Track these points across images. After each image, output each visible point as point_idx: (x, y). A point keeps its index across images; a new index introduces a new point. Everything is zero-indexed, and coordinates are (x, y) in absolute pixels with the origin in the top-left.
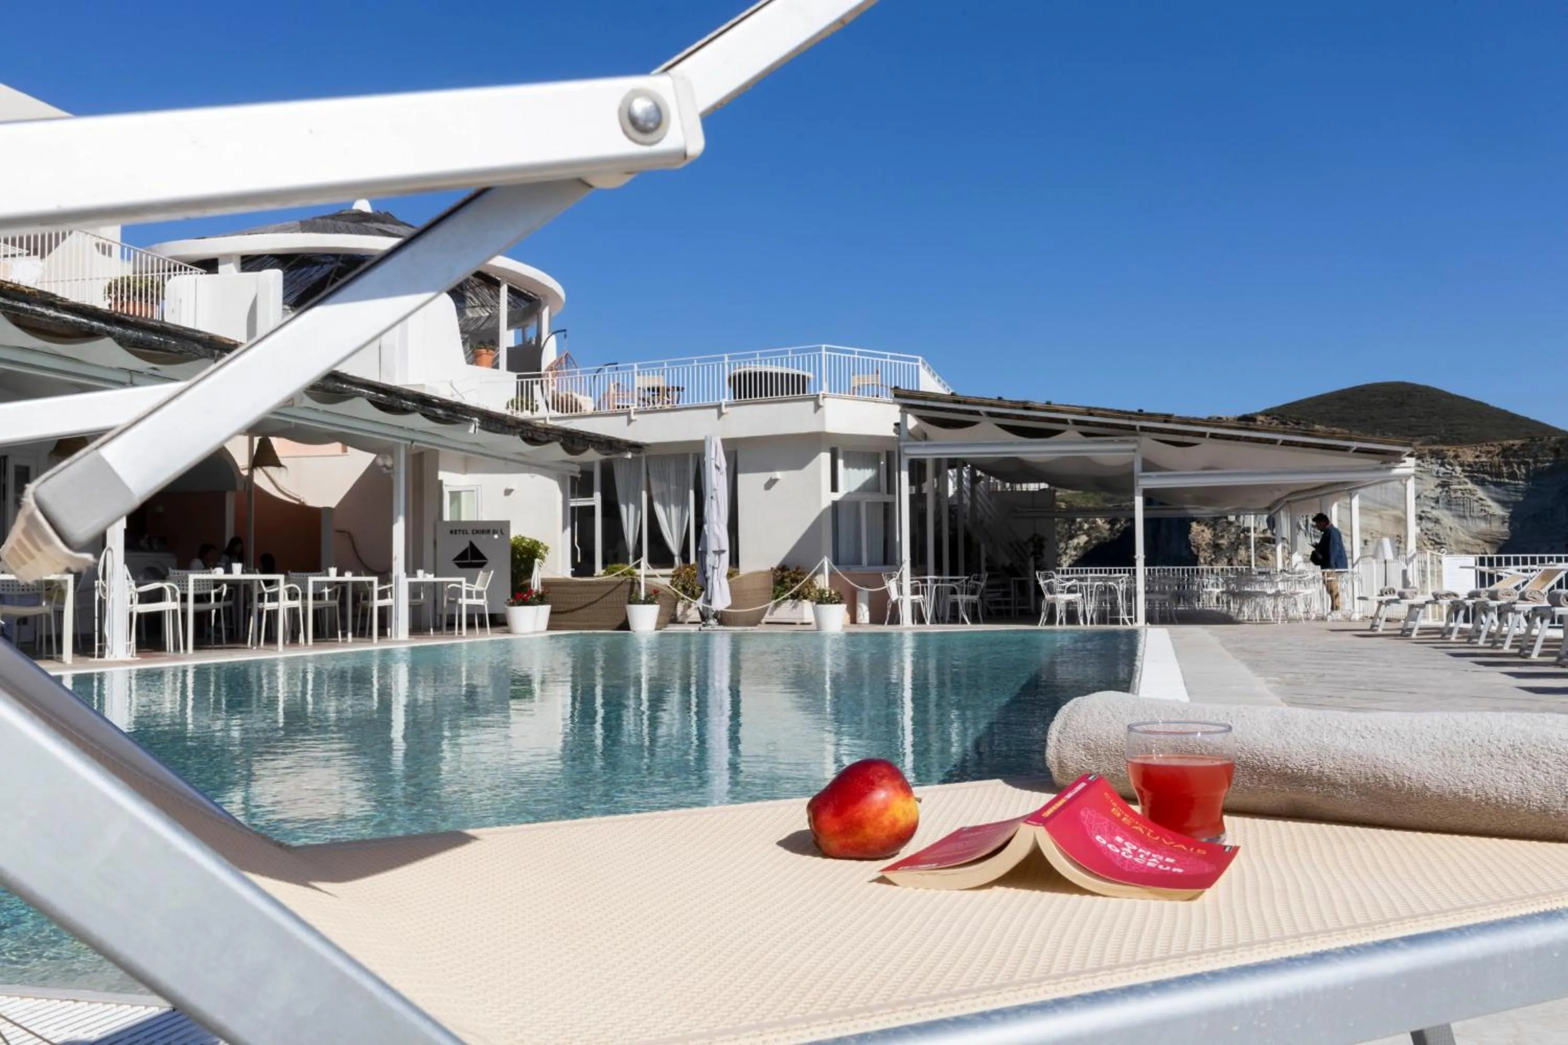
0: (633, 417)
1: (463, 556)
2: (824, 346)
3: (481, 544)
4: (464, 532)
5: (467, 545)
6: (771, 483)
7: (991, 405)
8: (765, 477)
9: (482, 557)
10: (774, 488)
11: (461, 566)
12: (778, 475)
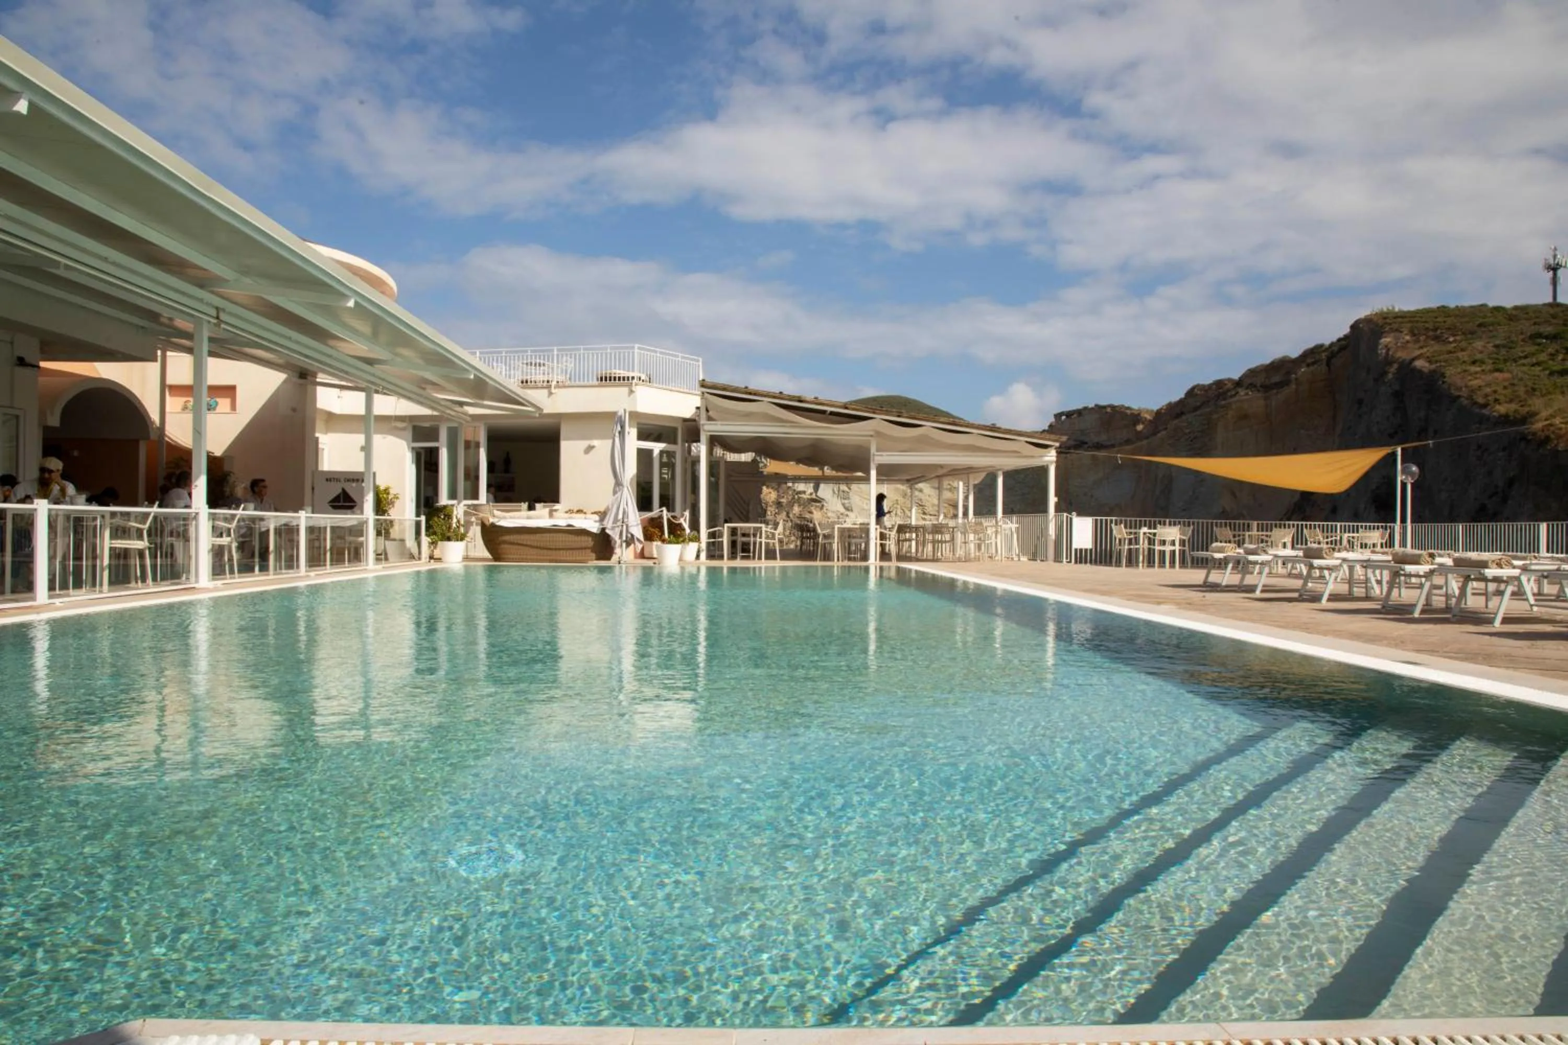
0: (553, 390)
1: (336, 499)
2: (637, 346)
3: (351, 488)
4: (338, 480)
5: (340, 491)
6: (590, 449)
7: (774, 397)
8: (584, 444)
9: (352, 500)
10: (593, 452)
11: (335, 507)
12: (595, 443)
